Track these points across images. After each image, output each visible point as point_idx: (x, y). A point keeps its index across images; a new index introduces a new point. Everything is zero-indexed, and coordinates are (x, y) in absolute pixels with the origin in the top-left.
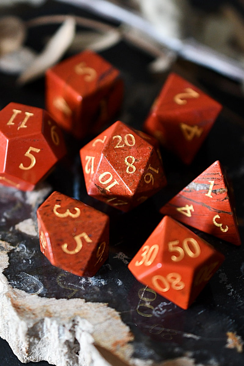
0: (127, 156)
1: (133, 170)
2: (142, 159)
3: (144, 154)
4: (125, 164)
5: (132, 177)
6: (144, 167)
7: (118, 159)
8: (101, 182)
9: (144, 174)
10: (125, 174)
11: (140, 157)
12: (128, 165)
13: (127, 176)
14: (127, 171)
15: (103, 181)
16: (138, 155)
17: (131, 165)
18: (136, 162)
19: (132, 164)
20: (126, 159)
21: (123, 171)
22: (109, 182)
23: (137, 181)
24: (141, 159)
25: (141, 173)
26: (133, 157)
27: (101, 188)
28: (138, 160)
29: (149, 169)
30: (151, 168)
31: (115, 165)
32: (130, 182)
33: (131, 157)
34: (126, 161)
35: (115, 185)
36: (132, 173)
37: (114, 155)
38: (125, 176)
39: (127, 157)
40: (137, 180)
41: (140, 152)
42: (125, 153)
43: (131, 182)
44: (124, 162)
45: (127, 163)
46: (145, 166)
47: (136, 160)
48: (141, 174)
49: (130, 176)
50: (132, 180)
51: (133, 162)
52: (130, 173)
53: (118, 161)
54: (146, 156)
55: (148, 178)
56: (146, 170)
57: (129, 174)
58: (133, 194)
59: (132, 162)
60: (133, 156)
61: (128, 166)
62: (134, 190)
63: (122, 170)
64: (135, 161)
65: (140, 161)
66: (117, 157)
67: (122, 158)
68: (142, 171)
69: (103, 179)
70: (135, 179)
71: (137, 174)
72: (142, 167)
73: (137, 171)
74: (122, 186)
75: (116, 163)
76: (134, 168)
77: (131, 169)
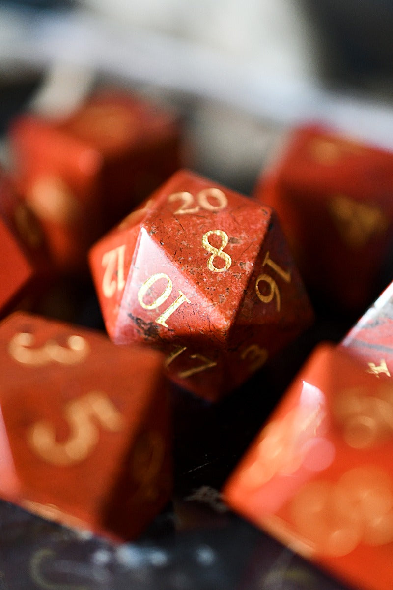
0: (208, 231)
1: (225, 265)
2: (246, 237)
3: (252, 226)
4: (204, 250)
5: (224, 282)
6: (253, 258)
7: (184, 237)
8: (144, 306)
9: (254, 275)
10: (204, 275)
11: (240, 233)
12: (213, 252)
13: (212, 280)
14: (211, 267)
15: (150, 303)
16: (235, 229)
17: (220, 253)
18: (232, 245)
19: (222, 248)
20: (205, 238)
21: (199, 266)
22: (166, 302)
23: (236, 291)
24: (245, 239)
25: (245, 271)
26: (224, 233)
27: (144, 324)
28: (237, 240)
29: (267, 265)
30: (270, 263)
31: (179, 251)
32: (219, 292)
33: (218, 232)
34: (206, 242)
35: (180, 306)
36: (221, 270)
37: (173, 228)
38: (205, 280)
39: (209, 233)
40: (238, 288)
41: (240, 219)
42: (201, 223)
43: (223, 292)
44: (201, 244)
45: (210, 248)
46: (255, 253)
47: (231, 241)
48: (247, 273)
49: (219, 278)
50: (225, 289)
51: (225, 244)
52: (217, 270)
53: (184, 243)
54: (256, 231)
55: (265, 287)
56: (259, 268)
57: (216, 274)
58: (229, 324)
59: (221, 245)
60: (223, 230)
61: (212, 254)
62: (231, 313)
63: (196, 266)
64: (229, 241)
65: (242, 242)
66: (181, 232)
67: (194, 234)
68: (248, 266)
69: (148, 295)
70: (231, 286)
71: (236, 274)
72: (247, 256)
73: (236, 266)
74: (199, 305)
75: (181, 247)
76: (228, 259)
77: (219, 262)
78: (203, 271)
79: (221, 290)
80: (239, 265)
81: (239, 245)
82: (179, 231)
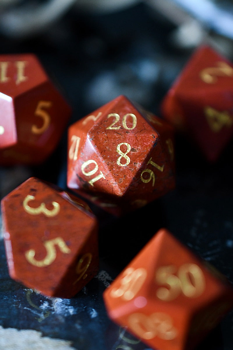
0: (121, 143)
1: (126, 163)
2: (141, 149)
3: (145, 143)
4: (117, 153)
5: (123, 172)
6: (141, 161)
7: (108, 145)
8: (84, 173)
9: (141, 170)
10: (114, 166)
11: (138, 146)
12: (121, 155)
13: (118, 170)
14: (118, 163)
15: (86, 172)
16: (136, 143)
17: (125, 156)
18: (132, 152)
19: (126, 153)
20: (119, 146)
21: (112, 162)
22: (94, 175)
23: (129, 178)
24: (140, 150)
25: (136, 168)
26: (129, 145)
27: (83, 181)
28: (135, 150)
29: (150, 164)
30: (152, 163)
31: (103, 152)
32: (120, 177)
33: (126, 144)
34: (118, 148)
35: (100, 179)
36: (124, 165)
37: (103, 138)
38: (114, 169)
39: (121, 144)
40: (130, 177)
41: (139, 138)
42: (118, 138)
43: (122, 177)
44: (116, 149)
45: (120, 152)
46: (144, 159)
47: (132, 150)
48: (137, 169)
49: (121, 169)
50: (123, 176)
51: (128, 151)
52: (122, 165)
53: (107, 148)
54: (146, 146)
55: (146, 176)
56: (145, 165)
57: (120, 167)
58: (122, 194)
59: (126, 152)
60: (129, 143)
61: (120, 156)
62: (124, 189)
63: (111, 161)
64: (131, 150)
65: (138, 151)
66: (107, 141)
67: (113, 143)
68: (138, 165)
69: (86, 168)
70: (127, 175)
71: (131, 169)
72: (139, 160)
73: (131, 164)
74: (109, 181)
75: (105, 149)
76: (128, 160)
77: (123, 161)
78: (114, 164)
79: (121, 176)
80: (133, 164)
81: (136, 153)
82: (106, 140)
